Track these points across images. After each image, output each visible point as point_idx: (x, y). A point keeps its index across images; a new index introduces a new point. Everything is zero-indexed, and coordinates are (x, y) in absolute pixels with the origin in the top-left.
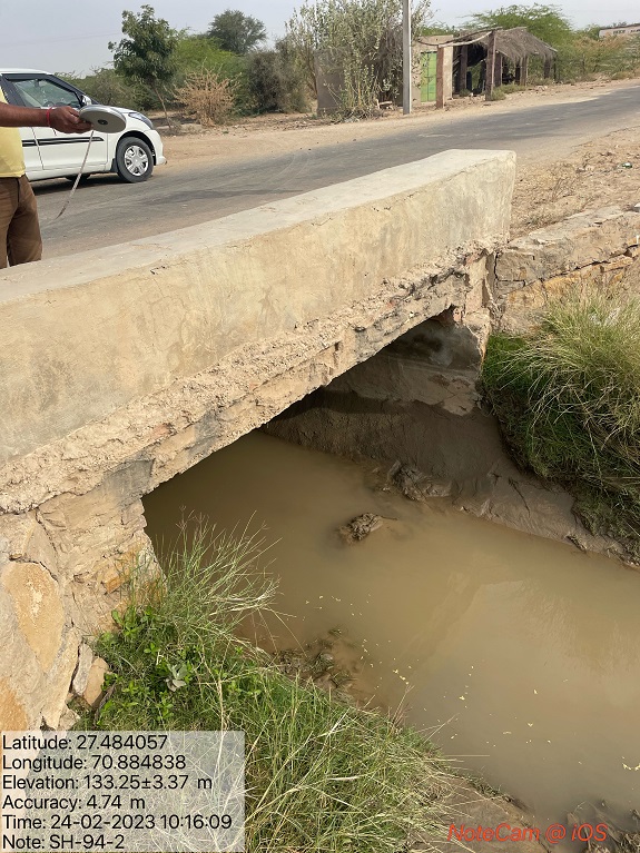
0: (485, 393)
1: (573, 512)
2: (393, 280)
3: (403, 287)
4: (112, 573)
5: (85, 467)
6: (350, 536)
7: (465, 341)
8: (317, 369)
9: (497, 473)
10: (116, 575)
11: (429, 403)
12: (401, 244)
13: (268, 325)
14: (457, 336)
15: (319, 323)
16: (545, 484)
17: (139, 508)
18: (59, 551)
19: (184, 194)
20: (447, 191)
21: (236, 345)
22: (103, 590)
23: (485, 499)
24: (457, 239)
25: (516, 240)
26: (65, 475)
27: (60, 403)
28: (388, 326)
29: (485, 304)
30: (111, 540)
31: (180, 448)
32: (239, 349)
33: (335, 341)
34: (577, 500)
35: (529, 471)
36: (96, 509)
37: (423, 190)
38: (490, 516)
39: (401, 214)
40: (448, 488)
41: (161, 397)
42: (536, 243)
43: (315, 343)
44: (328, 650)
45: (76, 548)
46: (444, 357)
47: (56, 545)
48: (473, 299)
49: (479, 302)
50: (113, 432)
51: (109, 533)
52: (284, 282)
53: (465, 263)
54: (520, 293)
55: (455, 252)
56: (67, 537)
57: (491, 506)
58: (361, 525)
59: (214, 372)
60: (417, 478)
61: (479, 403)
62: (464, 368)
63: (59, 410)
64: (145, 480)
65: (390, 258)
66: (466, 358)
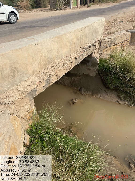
0: (99, 72)
1: (118, 96)
2: (82, 47)
3: (84, 48)
4: (28, 116)
5: (23, 92)
6: (72, 103)
7: (95, 60)
8: (68, 67)
9: (101, 88)
10: (29, 116)
11: (86, 74)
12: (84, 39)
13: (58, 57)
14: (93, 59)
15: (68, 57)
16: (111, 90)
17: (33, 101)
18: (18, 112)
19: (26, 26)
20: (93, 26)
21: (51, 62)
22: (26, 119)
23: (99, 94)
24: (94, 37)
25: (105, 38)
26: (19, 94)
27: (16, 77)
28: (81, 57)
29: (98, 52)
30: (28, 108)
31: (42, 87)
32: (52, 63)
33: (72, 61)
34: (118, 94)
35: (108, 88)
36: (25, 102)
37: (88, 26)
38: (100, 98)
39: (84, 32)
40: (91, 92)
41: (37, 75)
42: (109, 38)
43: (68, 61)
44: (71, 128)
45: (21, 111)
46: (90, 64)
47: (17, 110)
48: (96, 51)
49: (97, 52)
50: (28, 84)
51: (27, 107)
52: (61, 47)
53: (95, 43)
54: (105, 50)
55: (94, 40)
56: (19, 108)
57: (101, 95)
58: (74, 101)
59: (48, 69)
60: (84, 90)
61: (97, 74)
62: (94, 66)
63: (16, 79)
64: (35, 94)
65: (81, 42)
66: (95, 64)
